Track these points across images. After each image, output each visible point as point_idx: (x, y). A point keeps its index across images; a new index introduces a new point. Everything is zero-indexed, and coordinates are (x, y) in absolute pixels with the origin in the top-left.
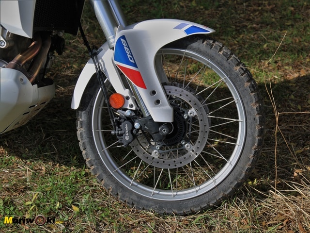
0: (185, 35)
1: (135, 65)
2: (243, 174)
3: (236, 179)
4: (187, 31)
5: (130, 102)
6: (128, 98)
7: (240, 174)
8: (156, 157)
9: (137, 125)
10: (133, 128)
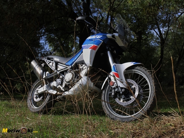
0: (133, 64)
1: (117, 72)
2: (150, 106)
3: (147, 108)
4: (134, 64)
5: (115, 84)
6: (115, 83)
7: (148, 107)
8: (122, 102)
9: (116, 90)
10: (115, 91)
